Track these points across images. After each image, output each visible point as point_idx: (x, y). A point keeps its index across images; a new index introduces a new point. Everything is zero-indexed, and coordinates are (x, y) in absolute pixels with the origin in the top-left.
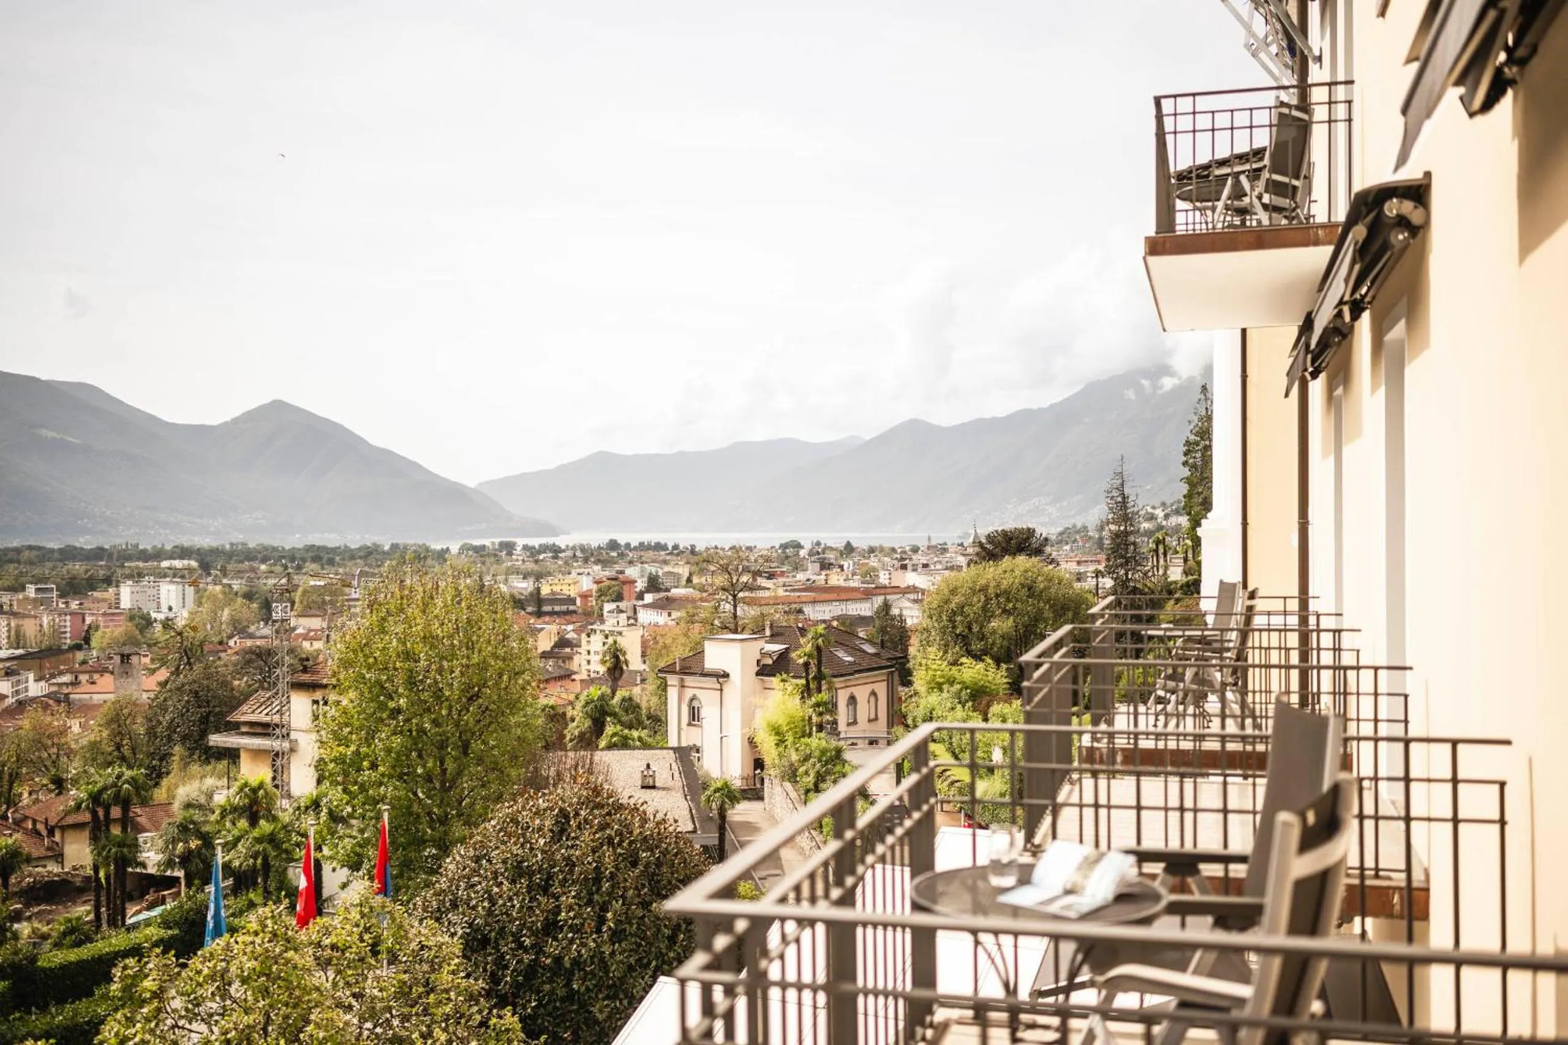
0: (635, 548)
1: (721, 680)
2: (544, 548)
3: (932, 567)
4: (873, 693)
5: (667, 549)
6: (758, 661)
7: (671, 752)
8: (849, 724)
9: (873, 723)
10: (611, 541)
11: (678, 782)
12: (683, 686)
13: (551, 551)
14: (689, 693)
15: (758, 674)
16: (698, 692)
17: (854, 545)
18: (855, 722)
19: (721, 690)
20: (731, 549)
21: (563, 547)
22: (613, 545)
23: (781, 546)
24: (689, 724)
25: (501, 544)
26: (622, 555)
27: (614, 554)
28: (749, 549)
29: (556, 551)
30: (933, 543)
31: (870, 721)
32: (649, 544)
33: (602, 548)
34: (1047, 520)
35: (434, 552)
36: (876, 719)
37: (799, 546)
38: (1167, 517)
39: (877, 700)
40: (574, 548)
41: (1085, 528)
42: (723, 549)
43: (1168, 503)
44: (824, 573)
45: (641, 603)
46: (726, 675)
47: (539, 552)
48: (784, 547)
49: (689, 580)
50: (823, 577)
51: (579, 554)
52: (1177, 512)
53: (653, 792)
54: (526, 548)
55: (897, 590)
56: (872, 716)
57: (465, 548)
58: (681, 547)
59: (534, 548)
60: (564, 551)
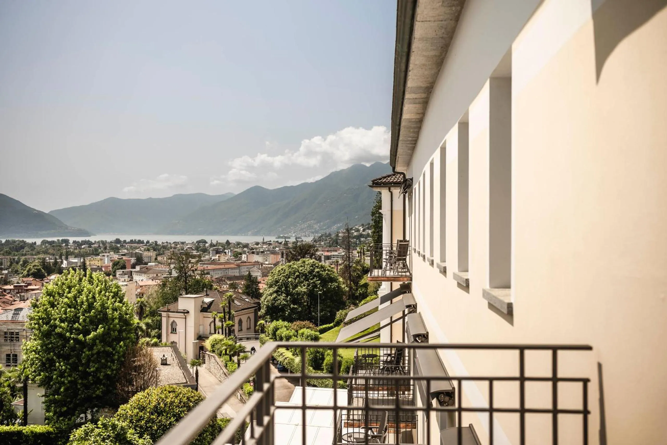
0: (128, 243)
1: (186, 314)
2: (84, 242)
3: (266, 253)
4: (249, 317)
5: (144, 243)
6: (201, 306)
7: (170, 348)
8: (239, 331)
9: (249, 330)
10: (117, 239)
11: (176, 361)
12: (169, 317)
13: (87, 244)
14: (171, 320)
15: (201, 311)
16: (176, 320)
17: (230, 242)
18: (241, 330)
19: (186, 318)
20: (174, 243)
21: (93, 242)
22: (118, 241)
23: (197, 242)
24: (172, 333)
25: (62, 240)
26: (122, 246)
27: (119, 245)
28: (183, 243)
29: (89, 243)
30: (265, 241)
31: (248, 329)
32: (135, 240)
33: (113, 242)
34: (314, 231)
35: (28, 244)
36: (250, 328)
37: (205, 242)
38: (364, 230)
39: (250, 320)
40: (99, 242)
41: (330, 235)
42: (170, 243)
43: (365, 225)
44: (218, 255)
45: (133, 270)
46: (188, 312)
47: (82, 244)
48: (199, 242)
49: (156, 259)
50: (217, 257)
51: (101, 245)
52: (368, 228)
53: (167, 367)
54: (74, 242)
55: (251, 264)
56: (249, 327)
57: (44, 242)
58: (150, 242)
59: (79, 242)
60: (94, 244)
